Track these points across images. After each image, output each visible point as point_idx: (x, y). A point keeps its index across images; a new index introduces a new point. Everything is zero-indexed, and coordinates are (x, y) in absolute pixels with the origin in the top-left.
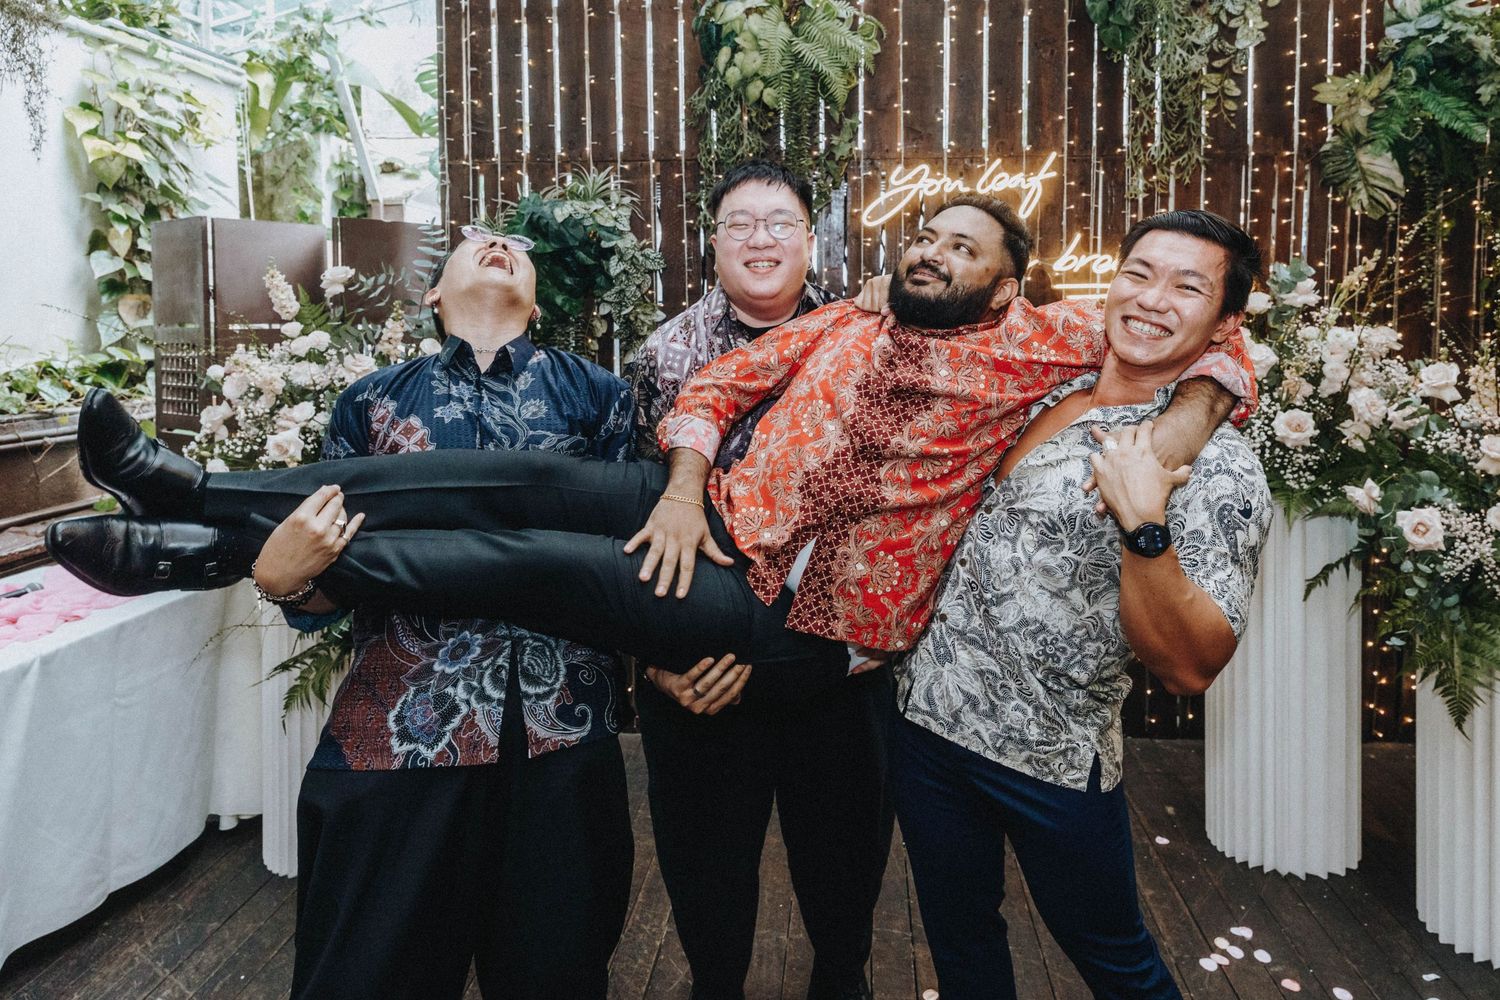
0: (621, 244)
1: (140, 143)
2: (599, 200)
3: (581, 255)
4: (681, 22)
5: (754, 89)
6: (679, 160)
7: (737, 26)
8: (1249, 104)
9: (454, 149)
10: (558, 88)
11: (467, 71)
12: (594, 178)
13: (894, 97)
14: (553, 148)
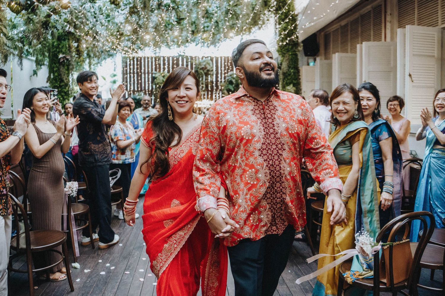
4: (150, 75)
8: (214, 85)
14: (135, 89)
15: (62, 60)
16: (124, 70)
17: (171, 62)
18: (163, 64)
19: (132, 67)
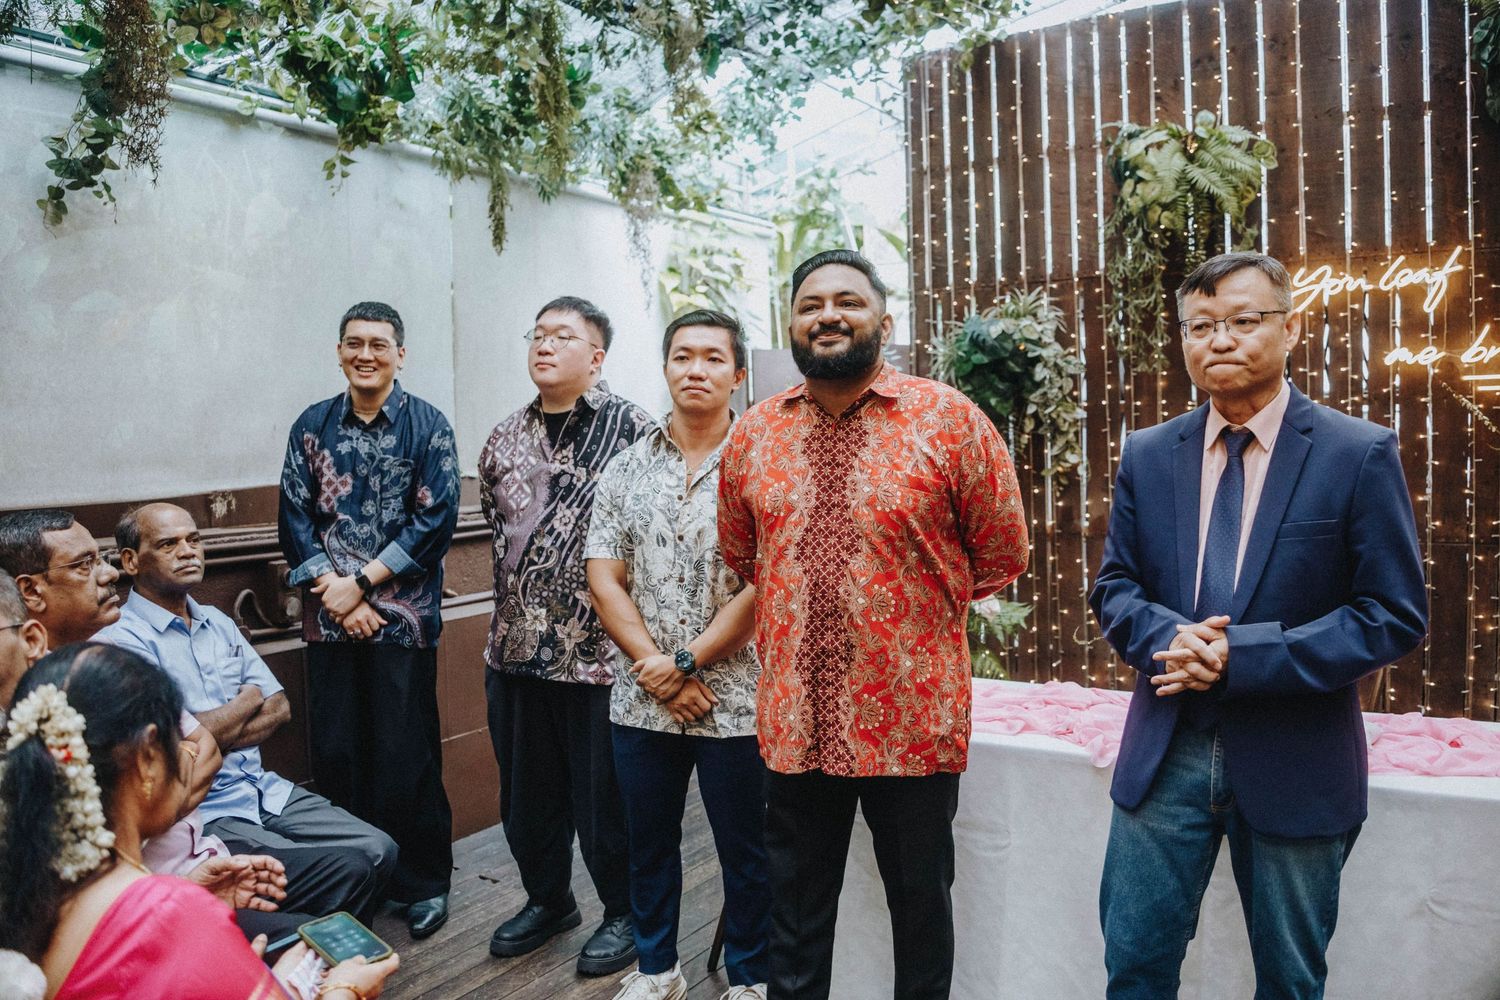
0: (1045, 353)
1: (705, 294)
2: (1029, 317)
3: (1011, 364)
4: (1100, 158)
5: (1155, 214)
6: (1099, 277)
7: (1139, 160)
9: (918, 283)
10: (999, 224)
11: (927, 216)
12: (1026, 299)
13: (1295, 203)
14: (994, 275)
16: (917, 146)
17: (1260, 35)
18: (1195, 63)
19: (969, 118)
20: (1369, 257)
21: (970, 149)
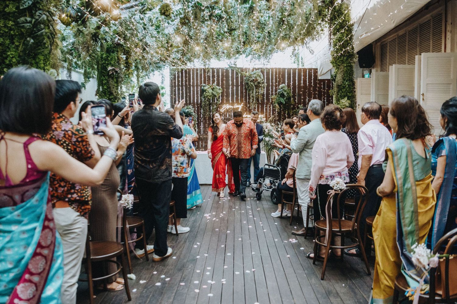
0: (193, 114)
2: (190, 109)
4: (199, 88)
5: (208, 97)
6: (199, 104)
7: (206, 90)
8: (265, 98)
9: (172, 102)
10: (184, 95)
11: (173, 93)
12: (189, 106)
13: (224, 96)
15: (111, 73)
16: (172, 82)
17: (220, 74)
18: (212, 76)
19: (180, 79)
20: (233, 104)
21: (180, 84)
